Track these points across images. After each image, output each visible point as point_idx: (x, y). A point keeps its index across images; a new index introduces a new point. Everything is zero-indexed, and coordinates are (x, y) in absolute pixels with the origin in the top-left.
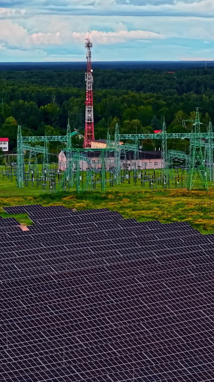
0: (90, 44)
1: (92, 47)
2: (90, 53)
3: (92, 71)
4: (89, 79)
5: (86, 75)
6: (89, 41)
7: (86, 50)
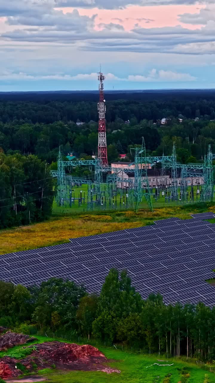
0: (102, 77)
1: (104, 79)
2: (102, 85)
3: (104, 101)
4: (102, 109)
5: (99, 104)
6: (101, 74)
7: (99, 82)
